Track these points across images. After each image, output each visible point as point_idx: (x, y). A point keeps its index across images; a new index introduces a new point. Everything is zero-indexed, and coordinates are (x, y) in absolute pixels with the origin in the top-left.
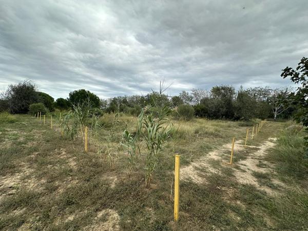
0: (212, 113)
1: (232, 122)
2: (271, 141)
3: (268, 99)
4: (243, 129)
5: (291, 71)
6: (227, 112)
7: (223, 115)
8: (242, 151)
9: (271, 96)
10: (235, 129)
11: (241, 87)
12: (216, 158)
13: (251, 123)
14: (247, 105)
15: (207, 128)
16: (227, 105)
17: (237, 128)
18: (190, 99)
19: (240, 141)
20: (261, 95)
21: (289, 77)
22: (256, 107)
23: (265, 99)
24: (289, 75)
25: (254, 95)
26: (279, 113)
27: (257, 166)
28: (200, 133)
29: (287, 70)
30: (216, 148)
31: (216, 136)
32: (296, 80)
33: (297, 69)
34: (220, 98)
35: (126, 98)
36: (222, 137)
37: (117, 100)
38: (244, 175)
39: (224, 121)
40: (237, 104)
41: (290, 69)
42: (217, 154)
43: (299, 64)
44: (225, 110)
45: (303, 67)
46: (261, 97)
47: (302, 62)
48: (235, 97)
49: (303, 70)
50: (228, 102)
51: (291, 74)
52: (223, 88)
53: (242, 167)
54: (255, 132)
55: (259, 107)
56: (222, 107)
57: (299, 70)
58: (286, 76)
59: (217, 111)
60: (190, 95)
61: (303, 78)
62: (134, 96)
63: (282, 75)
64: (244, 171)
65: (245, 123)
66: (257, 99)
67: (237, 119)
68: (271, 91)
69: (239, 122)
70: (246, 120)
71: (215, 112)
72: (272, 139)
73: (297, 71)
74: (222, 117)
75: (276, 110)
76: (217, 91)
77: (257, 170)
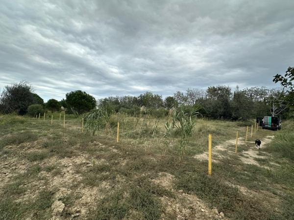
0: (210, 114)
1: (231, 122)
2: (269, 138)
3: (265, 100)
4: (242, 129)
5: (280, 77)
6: (225, 113)
7: (221, 116)
8: (244, 145)
9: (267, 96)
10: (234, 128)
11: (237, 87)
12: (223, 150)
13: (249, 123)
14: (244, 105)
15: (209, 127)
16: (225, 105)
17: (236, 127)
18: (185, 99)
19: (241, 138)
20: (257, 95)
21: (280, 82)
22: (253, 107)
23: (262, 100)
24: (279, 80)
25: (251, 95)
26: (277, 113)
27: (257, 154)
28: (203, 131)
29: (277, 76)
30: (221, 143)
31: (218, 134)
32: (285, 84)
33: (286, 76)
34: (216, 98)
35: (117, 99)
36: (223, 135)
37: (108, 100)
38: (248, 160)
39: (222, 121)
40: (234, 105)
41: (280, 76)
42: (223, 147)
43: (286, 72)
44: (222, 110)
45: (289, 75)
46: (258, 97)
47: (289, 71)
48: (231, 97)
49: (290, 77)
50: (226, 103)
51: (281, 80)
52: (220, 89)
53: (245, 155)
54: (253, 131)
55: (256, 108)
56: (220, 108)
57: (287, 77)
58: (277, 81)
59: (215, 111)
60: (184, 95)
61: (290, 84)
62: (126, 97)
63: (274, 81)
64: (247, 158)
65: (244, 123)
66: (254, 100)
67: (235, 119)
68: (267, 92)
69: (237, 122)
70: (244, 120)
71: (212, 112)
72: (270, 136)
73: (285, 78)
74: (220, 117)
75: (274, 110)
76: (213, 91)
77: (257, 157)
